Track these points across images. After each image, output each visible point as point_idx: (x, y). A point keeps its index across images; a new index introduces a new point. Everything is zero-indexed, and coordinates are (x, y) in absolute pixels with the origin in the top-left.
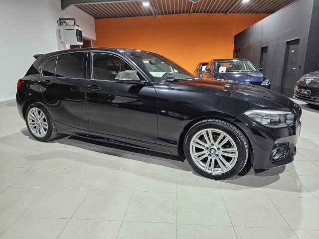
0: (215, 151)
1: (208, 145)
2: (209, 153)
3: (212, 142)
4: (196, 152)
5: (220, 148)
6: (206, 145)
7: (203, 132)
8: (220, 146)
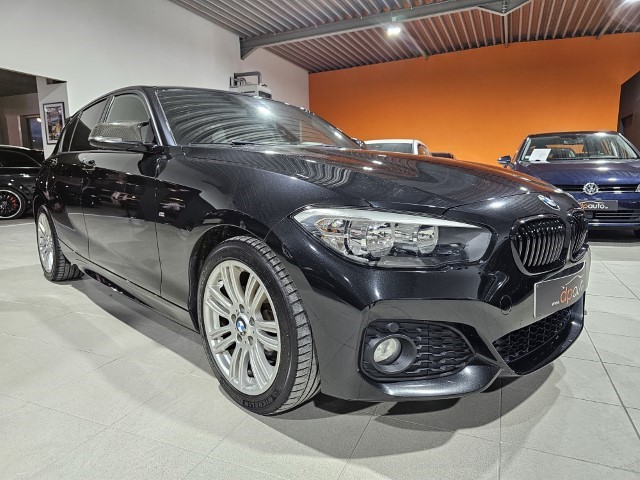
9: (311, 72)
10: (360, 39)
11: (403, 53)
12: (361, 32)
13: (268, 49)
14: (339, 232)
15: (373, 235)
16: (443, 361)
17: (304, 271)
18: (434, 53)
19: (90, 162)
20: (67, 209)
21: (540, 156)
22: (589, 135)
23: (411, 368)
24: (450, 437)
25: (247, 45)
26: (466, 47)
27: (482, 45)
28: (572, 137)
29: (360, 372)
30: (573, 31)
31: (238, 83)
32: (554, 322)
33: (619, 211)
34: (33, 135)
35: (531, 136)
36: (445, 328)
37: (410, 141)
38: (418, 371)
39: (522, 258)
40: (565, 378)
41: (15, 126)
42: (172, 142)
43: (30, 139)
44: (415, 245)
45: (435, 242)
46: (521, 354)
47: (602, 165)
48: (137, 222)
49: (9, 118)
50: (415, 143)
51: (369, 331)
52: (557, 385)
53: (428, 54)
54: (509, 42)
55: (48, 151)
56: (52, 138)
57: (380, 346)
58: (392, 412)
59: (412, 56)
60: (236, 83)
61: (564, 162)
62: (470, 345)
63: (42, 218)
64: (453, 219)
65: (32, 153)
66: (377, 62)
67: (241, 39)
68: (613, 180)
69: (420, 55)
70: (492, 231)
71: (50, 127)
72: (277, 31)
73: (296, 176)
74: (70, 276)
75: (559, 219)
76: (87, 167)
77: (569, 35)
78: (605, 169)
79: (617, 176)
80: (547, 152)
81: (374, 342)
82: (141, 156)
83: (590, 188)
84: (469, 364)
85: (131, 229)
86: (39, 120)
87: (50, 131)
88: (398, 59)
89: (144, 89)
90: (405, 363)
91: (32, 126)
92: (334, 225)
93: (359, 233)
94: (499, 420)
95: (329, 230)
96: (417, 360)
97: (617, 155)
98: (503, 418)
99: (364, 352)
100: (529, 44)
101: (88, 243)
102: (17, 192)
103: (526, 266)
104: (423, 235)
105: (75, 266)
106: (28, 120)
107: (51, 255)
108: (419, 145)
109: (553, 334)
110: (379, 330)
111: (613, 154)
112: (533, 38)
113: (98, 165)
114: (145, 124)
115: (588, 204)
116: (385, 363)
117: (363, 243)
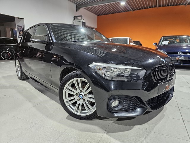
0: (83, 97)
1: (78, 92)
2: (78, 98)
3: (81, 89)
4: (69, 97)
5: (87, 94)
6: (77, 92)
7: (74, 80)
8: (86, 93)
9: (98, 15)
10: (112, 5)
11: (126, 10)
12: (113, 3)
13: (85, 8)
14: (102, 70)
15: (112, 71)
16: (131, 107)
17: (91, 80)
18: (135, 10)
19: (31, 46)
20: (24, 58)
21: (166, 43)
22: (181, 37)
23: (122, 109)
24: (133, 127)
25: (78, 7)
26: (145, 8)
27: (150, 8)
28: (175, 37)
29: (108, 110)
30: (178, 4)
31: (76, 19)
32: (164, 95)
33: (188, 60)
34: (14, 34)
35: (163, 37)
36: (132, 97)
37: (127, 38)
38: (124, 109)
39: (154, 77)
40: (167, 111)
41: (9, 31)
42: (55, 41)
43: (14, 35)
44: (124, 74)
45: (130, 73)
46: (154, 104)
47: (184, 46)
48: (44, 62)
49: (7, 29)
50: (128, 38)
51: (110, 98)
52: (164, 113)
53: (133, 10)
54: (158, 7)
55: (19, 40)
56: (20, 36)
57: (113, 102)
58: (118, 120)
59: (128, 11)
60: (75, 19)
61: (173, 45)
62: (139, 102)
63: (17, 61)
64: (134, 67)
65: (14, 40)
66: (118, 13)
67: (76, 5)
68: (187, 51)
69: (131, 11)
70: (146, 70)
71: (19, 32)
72: (87, 3)
73: (90, 53)
74: (26, 78)
75: (166, 66)
76: (30, 47)
77: (177, 5)
78: (186, 47)
79: (188, 50)
80: (168, 42)
81: (112, 101)
82: (45, 45)
83: (180, 53)
84: (139, 107)
85: (42, 65)
86: (16, 29)
87: (19, 34)
88: (124, 12)
89: (46, 24)
90: (120, 107)
91: (14, 31)
92: (101, 68)
93: (108, 70)
94: (147, 123)
95: (99, 69)
96: (124, 106)
97: (189, 43)
98: (148, 122)
99: (109, 104)
100: (164, 7)
101: (31, 69)
102: (10, 52)
103: (156, 80)
104: (126, 71)
105: (27, 76)
106: (13, 30)
107: (20, 72)
108: (129, 39)
109: (164, 98)
110: (113, 98)
111: (188, 43)
112: (165, 6)
113: (33, 47)
114: (47, 35)
115: (179, 58)
116: (115, 107)
117: (109, 73)
